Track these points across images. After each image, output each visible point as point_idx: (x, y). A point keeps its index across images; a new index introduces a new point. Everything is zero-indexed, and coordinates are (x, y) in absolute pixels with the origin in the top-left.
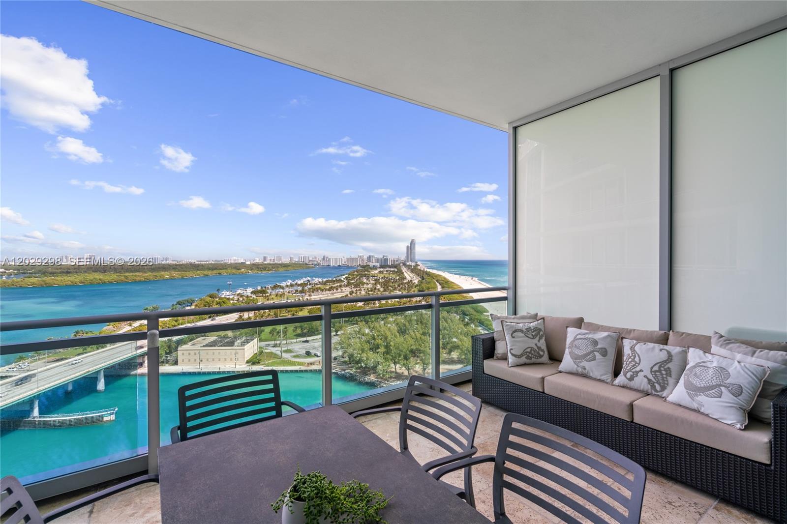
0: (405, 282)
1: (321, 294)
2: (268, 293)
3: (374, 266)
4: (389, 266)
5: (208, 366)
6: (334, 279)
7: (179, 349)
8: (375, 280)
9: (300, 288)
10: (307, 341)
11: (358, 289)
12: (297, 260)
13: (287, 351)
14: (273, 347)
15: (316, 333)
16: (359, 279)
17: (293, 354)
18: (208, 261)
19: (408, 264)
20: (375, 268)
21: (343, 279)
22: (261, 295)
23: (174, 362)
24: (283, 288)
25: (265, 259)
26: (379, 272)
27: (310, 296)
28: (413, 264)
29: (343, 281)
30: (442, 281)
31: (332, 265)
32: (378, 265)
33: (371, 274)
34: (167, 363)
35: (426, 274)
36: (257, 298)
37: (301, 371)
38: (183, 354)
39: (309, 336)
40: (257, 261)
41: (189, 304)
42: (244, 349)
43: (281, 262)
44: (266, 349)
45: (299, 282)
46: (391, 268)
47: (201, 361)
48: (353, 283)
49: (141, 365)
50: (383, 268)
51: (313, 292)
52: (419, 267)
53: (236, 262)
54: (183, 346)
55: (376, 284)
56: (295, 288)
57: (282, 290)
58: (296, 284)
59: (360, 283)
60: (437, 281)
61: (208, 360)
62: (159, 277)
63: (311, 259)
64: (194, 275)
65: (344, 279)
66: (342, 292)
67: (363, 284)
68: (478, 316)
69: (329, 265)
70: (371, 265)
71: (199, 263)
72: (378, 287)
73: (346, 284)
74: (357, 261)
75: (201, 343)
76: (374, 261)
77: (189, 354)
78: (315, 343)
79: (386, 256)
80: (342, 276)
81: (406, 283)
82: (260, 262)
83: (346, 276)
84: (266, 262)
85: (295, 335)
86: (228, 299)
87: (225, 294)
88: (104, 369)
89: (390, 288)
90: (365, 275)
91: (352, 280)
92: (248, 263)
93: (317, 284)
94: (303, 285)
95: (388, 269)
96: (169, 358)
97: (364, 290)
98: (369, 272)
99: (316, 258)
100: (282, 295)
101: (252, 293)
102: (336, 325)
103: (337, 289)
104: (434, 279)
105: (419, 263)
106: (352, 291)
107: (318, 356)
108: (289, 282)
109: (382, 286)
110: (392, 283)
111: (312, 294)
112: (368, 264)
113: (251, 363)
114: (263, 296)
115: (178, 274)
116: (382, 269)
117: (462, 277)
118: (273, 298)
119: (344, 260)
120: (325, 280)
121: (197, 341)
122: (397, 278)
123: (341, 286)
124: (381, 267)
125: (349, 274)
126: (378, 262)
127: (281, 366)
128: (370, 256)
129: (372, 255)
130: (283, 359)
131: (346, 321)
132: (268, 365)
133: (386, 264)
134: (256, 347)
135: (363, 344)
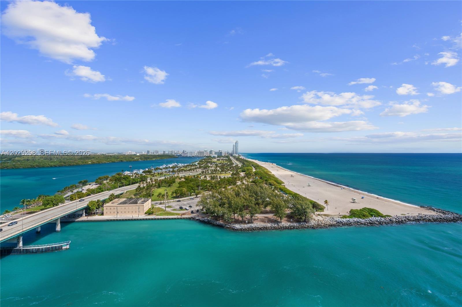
0: (234, 166)
1: (185, 173)
2: (152, 172)
5: (122, 216)
6: (191, 164)
7: (104, 206)
8: (216, 165)
9: (171, 170)
10: (179, 201)
11: (206, 170)
12: (167, 153)
13: (169, 207)
14: (160, 204)
15: (184, 196)
16: (206, 164)
17: (172, 209)
18: (113, 153)
19: (234, 155)
20: (214, 157)
21: (196, 164)
22: (149, 174)
23: (101, 214)
24: (161, 169)
25: (148, 152)
26: (217, 160)
27: (178, 174)
28: (237, 155)
30: (255, 166)
31: (188, 156)
32: (216, 156)
33: (213, 161)
34: (96, 214)
35: (245, 161)
36: (146, 175)
37: (178, 219)
38: (107, 209)
39: (180, 198)
40: (143, 153)
41: (105, 179)
42: (144, 206)
43: (158, 154)
44: (155, 206)
45: (171, 166)
46: (224, 157)
47: (118, 213)
48: (203, 166)
49: (81, 215)
50: (219, 157)
51: (180, 172)
52: (240, 157)
53: (131, 154)
54: (107, 204)
55: (217, 167)
56: (169, 170)
57: (160, 171)
58: (169, 167)
59: (207, 166)
60: (252, 165)
61: (121, 212)
62: (85, 163)
63: (176, 152)
64: (106, 161)
65: (197, 164)
66: (197, 172)
67: (209, 167)
68: (279, 186)
70: (212, 156)
71: (108, 154)
72: (218, 168)
73: (198, 167)
74: (204, 154)
75: (117, 202)
76: (214, 153)
77: (111, 209)
78: (184, 202)
79: (221, 151)
80: (195, 162)
81: (234, 167)
82: (145, 153)
83: (198, 162)
84: (149, 154)
85: (172, 198)
86: (130, 176)
87: (127, 173)
88: (60, 218)
89: (225, 169)
90: (209, 162)
91: (202, 164)
92: (138, 154)
93: (181, 167)
94: (173, 168)
95: (222, 158)
96: (97, 211)
97: (210, 170)
98: (211, 160)
99: (179, 151)
100: (161, 174)
101: (143, 172)
102: (196, 191)
103: (194, 170)
104: (250, 164)
105: (240, 155)
106: (203, 171)
107: (187, 210)
108: (164, 166)
109: (220, 169)
111: (179, 173)
112: (210, 155)
113: (148, 214)
114: (150, 174)
115: (96, 161)
116: (219, 158)
117: (266, 163)
118: (156, 176)
119: (196, 152)
120: (185, 165)
121: (115, 201)
122: (229, 164)
123: (196, 168)
125: (200, 161)
126: (216, 154)
127: (166, 216)
128: (211, 151)
129: (212, 150)
130: (167, 211)
131: (201, 189)
132: (158, 215)
133: (221, 155)
134: (150, 204)
135: (215, 203)
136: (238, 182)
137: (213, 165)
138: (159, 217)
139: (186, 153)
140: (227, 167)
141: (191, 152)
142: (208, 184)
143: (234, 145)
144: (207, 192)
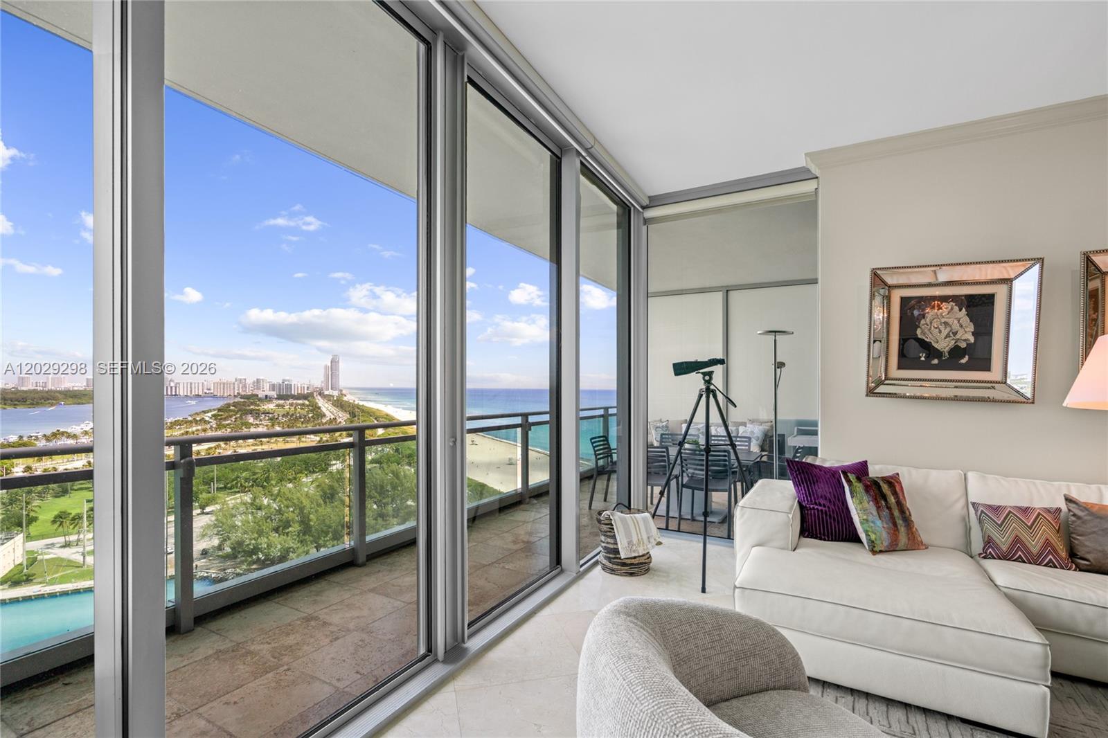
0: (324, 421)
3: (266, 396)
4: (295, 396)
6: (190, 419)
8: (271, 419)
14: (61, 547)
16: (241, 416)
19: (326, 393)
20: (268, 399)
21: (207, 419)
26: (276, 406)
28: (336, 393)
29: (209, 422)
30: (384, 420)
31: (182, 394)
32: (274, 394)
33: (262, 410)
35: (358, 408)
44: (45, 554)
46: (297, 399)
48: (228, 425)
50: (282, 399)
52: (346, 399)
55: (273, 425)
65: (211, 418)
69: (175, 395)
70: (261, 394)
73: (214, 426)
74: (234, 388)
76: (267, 387)
79: (289, 381)
80: (205, 412)
81: (326, 423)
83: (213, 413)
90: (251, 412)
91: (225, 419)
95: (291, 401)
98: (258, 405)
102: (200, 496)
104: (371, 416)
105: (344, 392)
110: (302, 423)
112: (256, 392)
113: (9, 583)
116: (281, 402)
119: (208, 384)
122: (310, 415)
124: (280, 397)
125: (219, 410)
126: (274, 390)
127: (85, 580)
128: (257, 380)
129: (261, 378)
130: (88, 566)
131: (219, 489)
132: (51, 583)
133: (289, 393)
134: (19, 552)
135: (260, 523)
136: (334, 464)
137: (261, 420)
138: (58, 588)
139: (172, 384)
140: (304, 426)
141: (191, 384)
142: (244, 474)
143: (326, 367)
144: (238, 495)
